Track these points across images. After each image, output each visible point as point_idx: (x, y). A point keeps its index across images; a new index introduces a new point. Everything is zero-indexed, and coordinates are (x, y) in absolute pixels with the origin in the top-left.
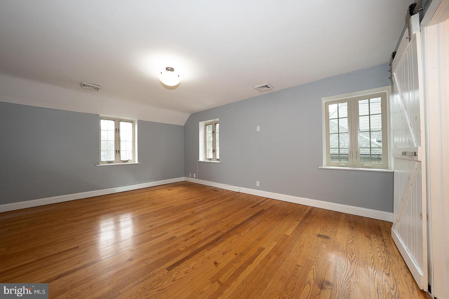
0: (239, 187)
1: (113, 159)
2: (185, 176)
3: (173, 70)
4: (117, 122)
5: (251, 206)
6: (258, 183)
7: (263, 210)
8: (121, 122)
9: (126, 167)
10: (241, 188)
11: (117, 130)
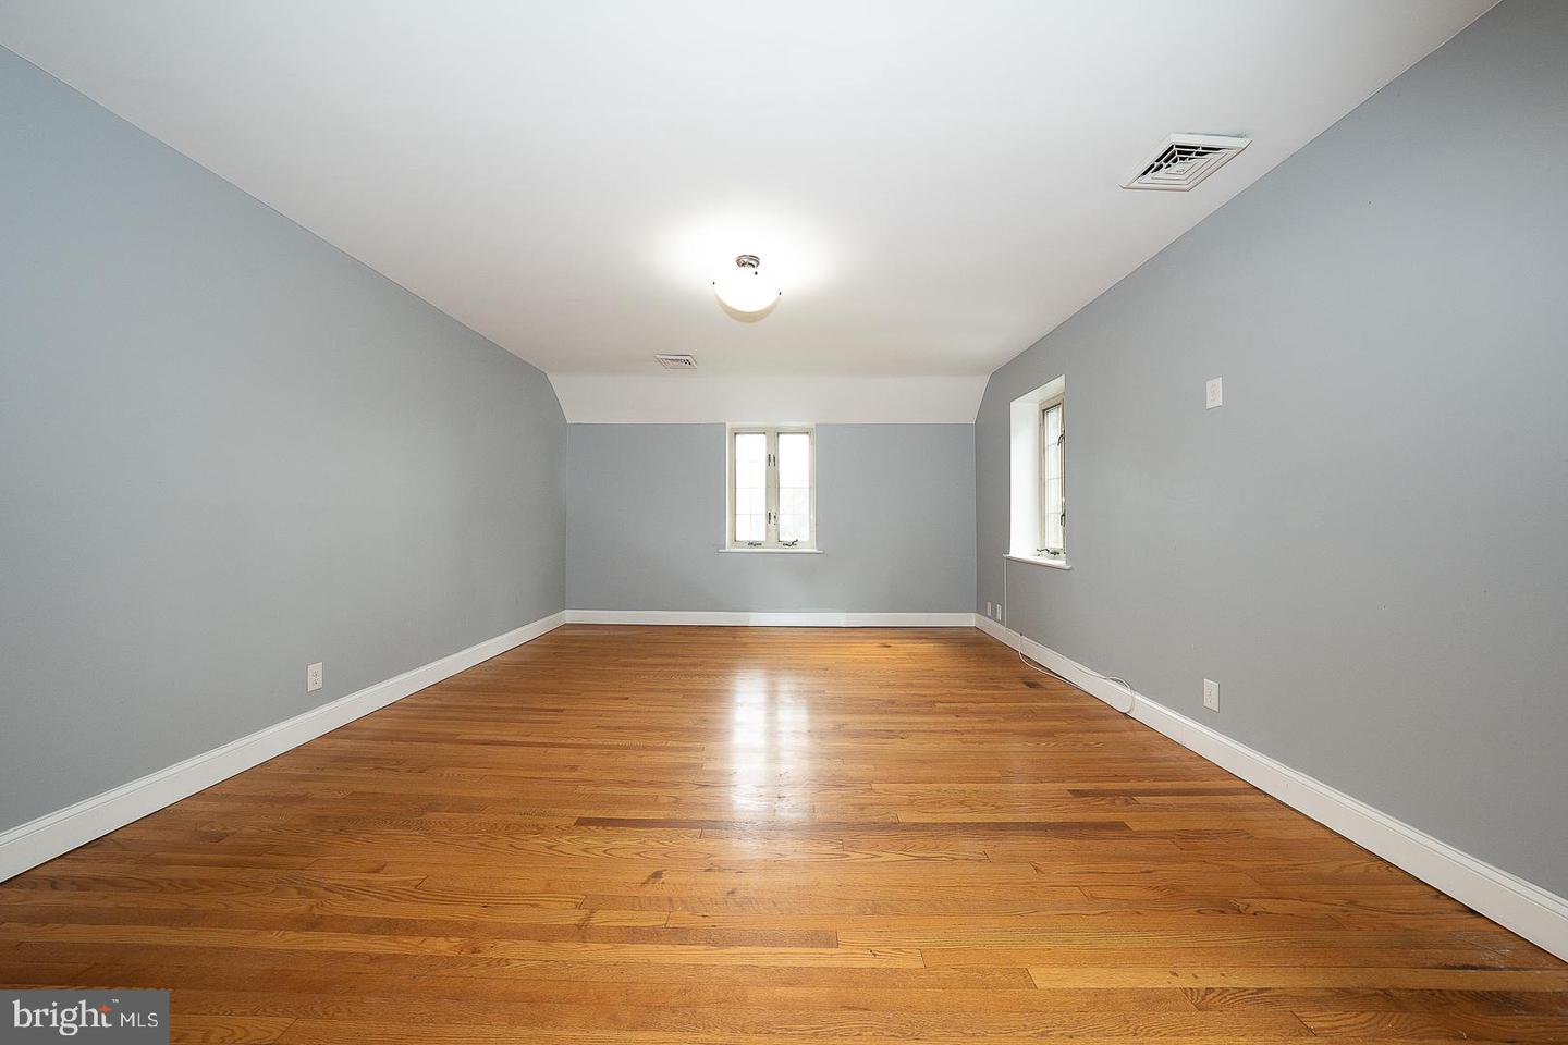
0: (1127, 691)
1: (760, 536)
2: (980, 610)
3: (758, 263)
4: (774, 434)
5: (1073, 786)
6: (1211, 688)
7: (1122, 826)
8: (781, 436)
9: (788, 560)
10: (1138, 697)
11: (772, 460)
